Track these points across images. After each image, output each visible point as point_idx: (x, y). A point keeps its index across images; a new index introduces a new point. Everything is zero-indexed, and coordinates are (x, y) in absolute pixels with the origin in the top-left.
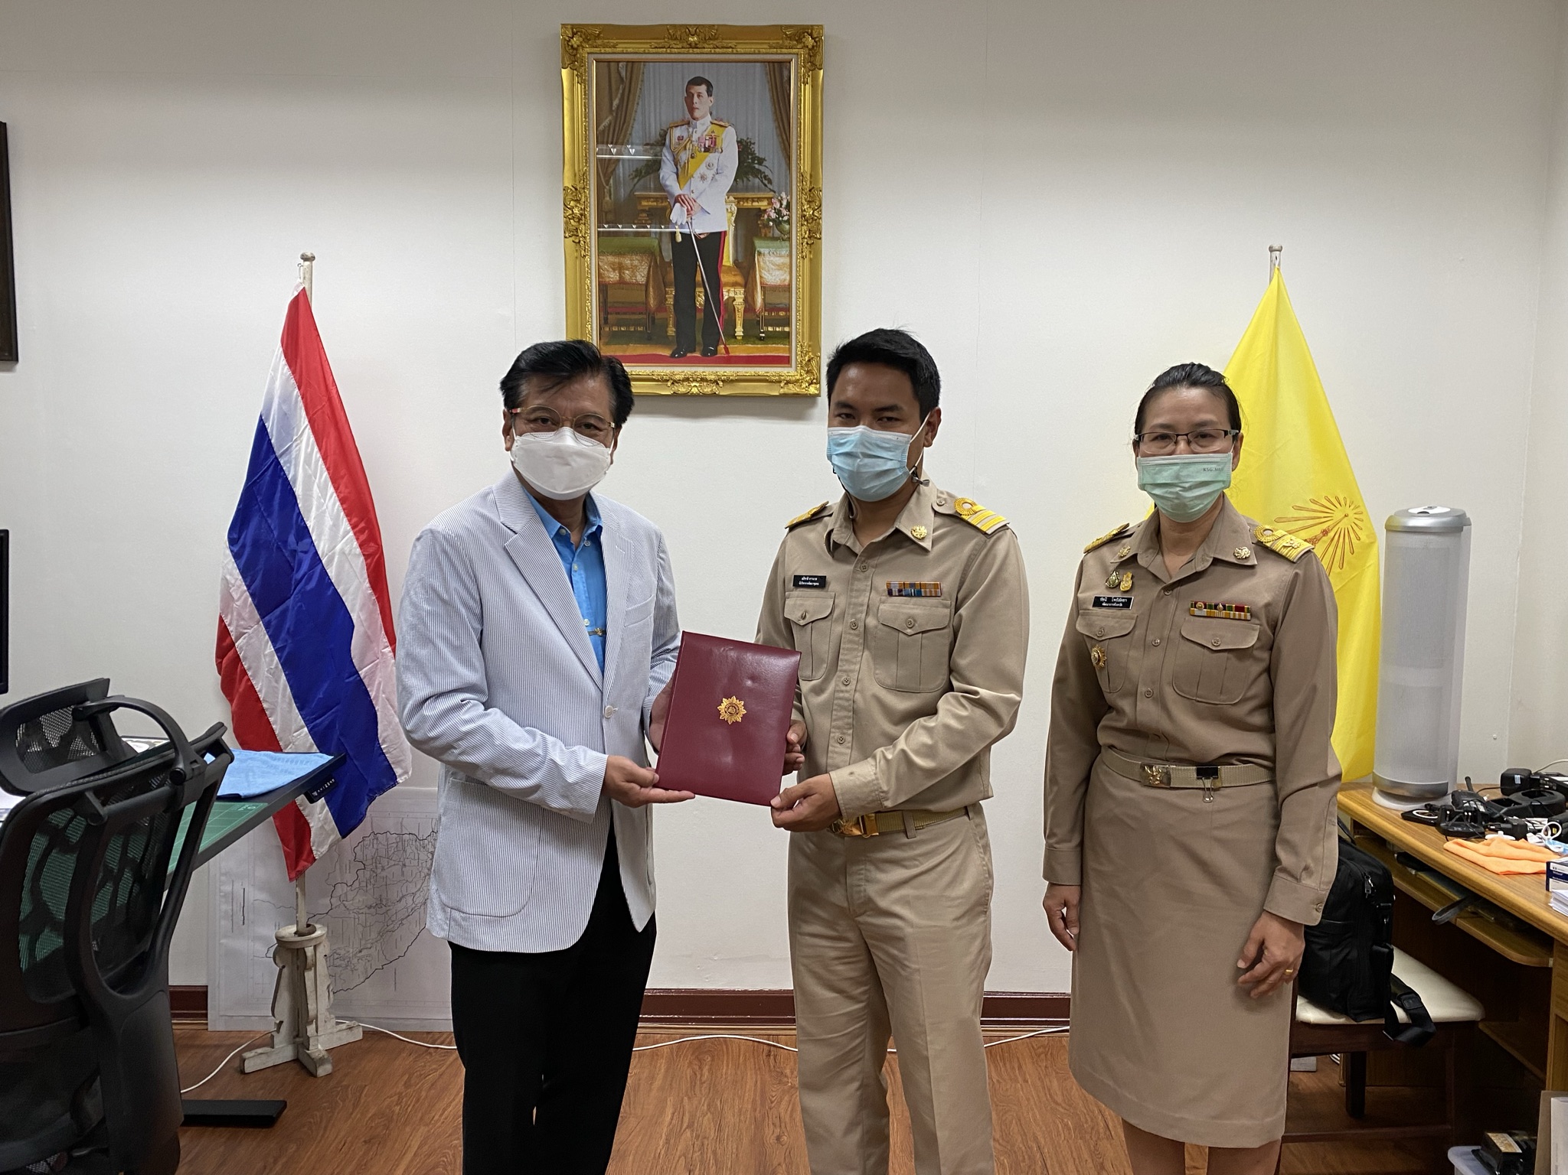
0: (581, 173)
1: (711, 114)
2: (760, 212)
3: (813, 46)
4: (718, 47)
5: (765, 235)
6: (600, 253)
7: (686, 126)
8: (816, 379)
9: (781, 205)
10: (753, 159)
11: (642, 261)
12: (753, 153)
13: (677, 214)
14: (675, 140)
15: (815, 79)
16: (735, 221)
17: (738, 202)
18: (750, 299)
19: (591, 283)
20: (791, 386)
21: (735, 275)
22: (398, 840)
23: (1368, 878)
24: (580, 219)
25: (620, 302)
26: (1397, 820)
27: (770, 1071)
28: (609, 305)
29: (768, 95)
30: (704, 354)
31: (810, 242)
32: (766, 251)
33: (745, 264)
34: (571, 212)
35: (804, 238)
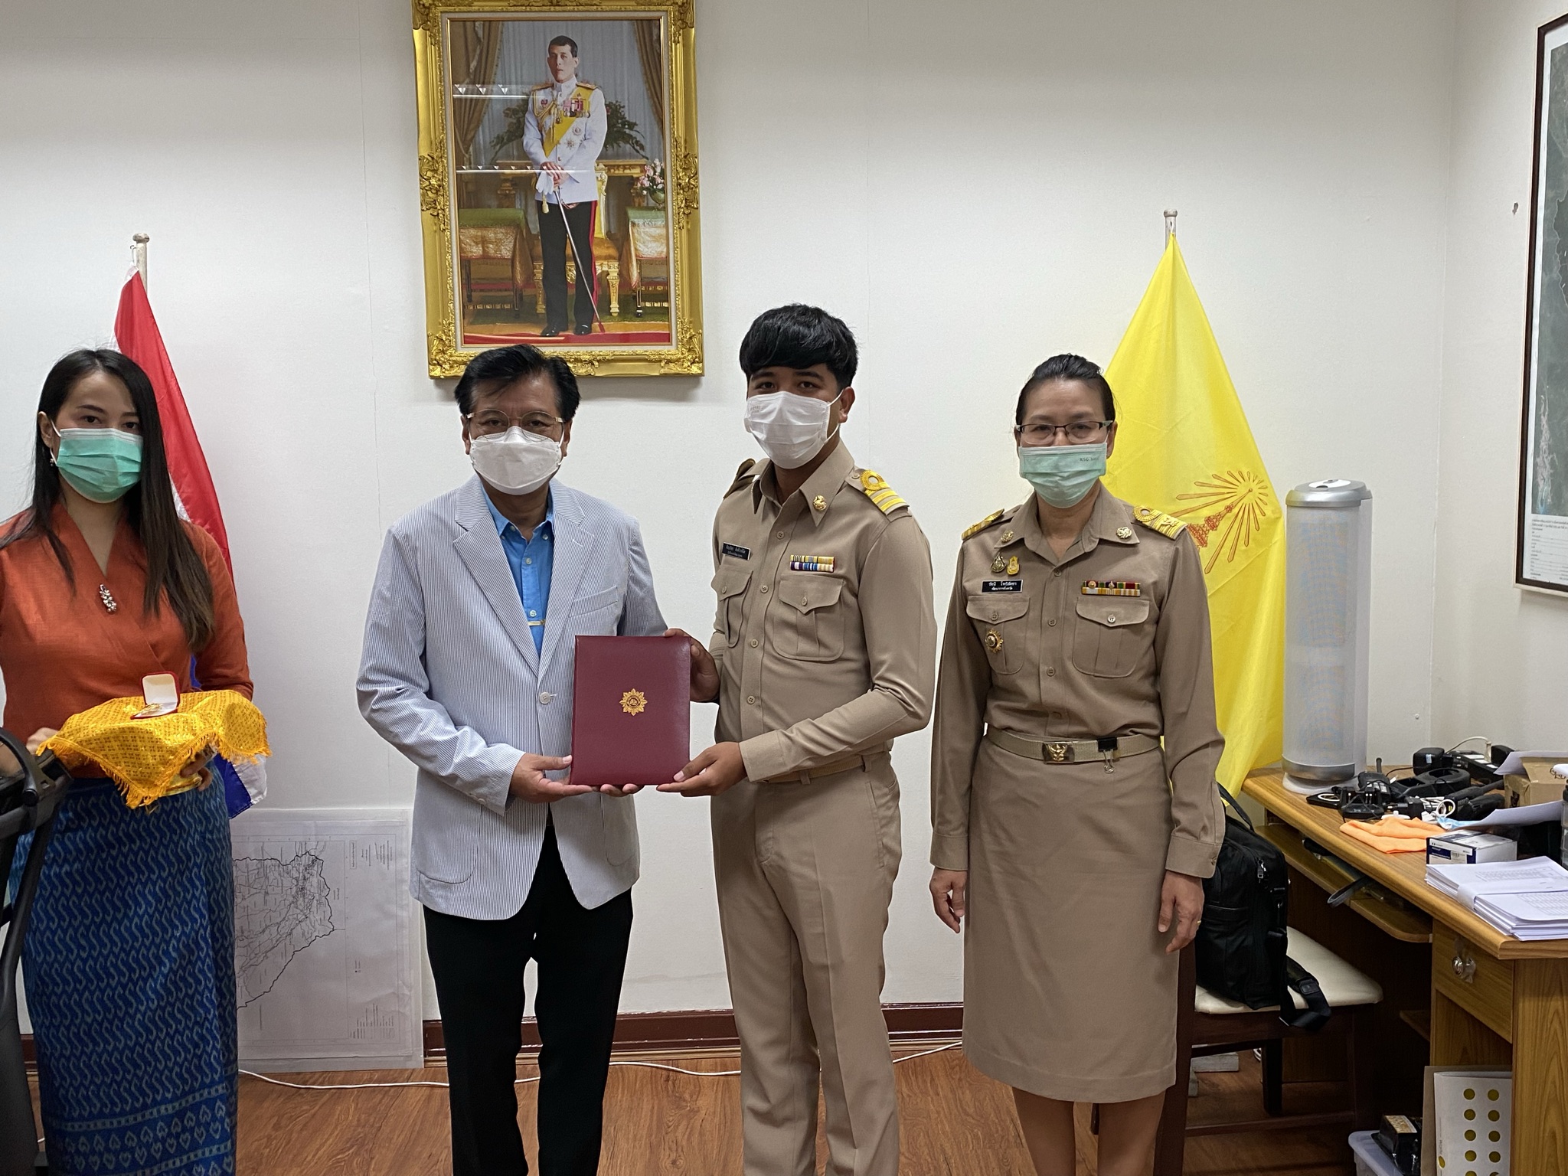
0: (438, 141)
1: (576, 76)
2: (633, 180)
3: (683, 4)
4: (581, 5)
5: (639, 205)
6: (462, 226)
7: (550, 89)
8: (699, 358)
9: (655, 172)
10: (623, 125)
11: (507, 233)
12: (623, 117)
13: (543, 185)
14: (538, 104)
15: (686, 38)
16: (606, 191)
17: (609, 170)
18: (624, 273)
19: (452, 258)
20: (672, 365)
21: (608, 248)
22: (259, 866)
23: (1261, 863)
24: (438, 191)
25: (484, 279)
26: (1302, 805)
27: (668, 1096)
28: (472, 282)
29: (636, 56)
30: (578, 331)
31: (686, 212)
32: (640, 222)
33: (618, 236)
34: (427, 183)
35: (681, 208)
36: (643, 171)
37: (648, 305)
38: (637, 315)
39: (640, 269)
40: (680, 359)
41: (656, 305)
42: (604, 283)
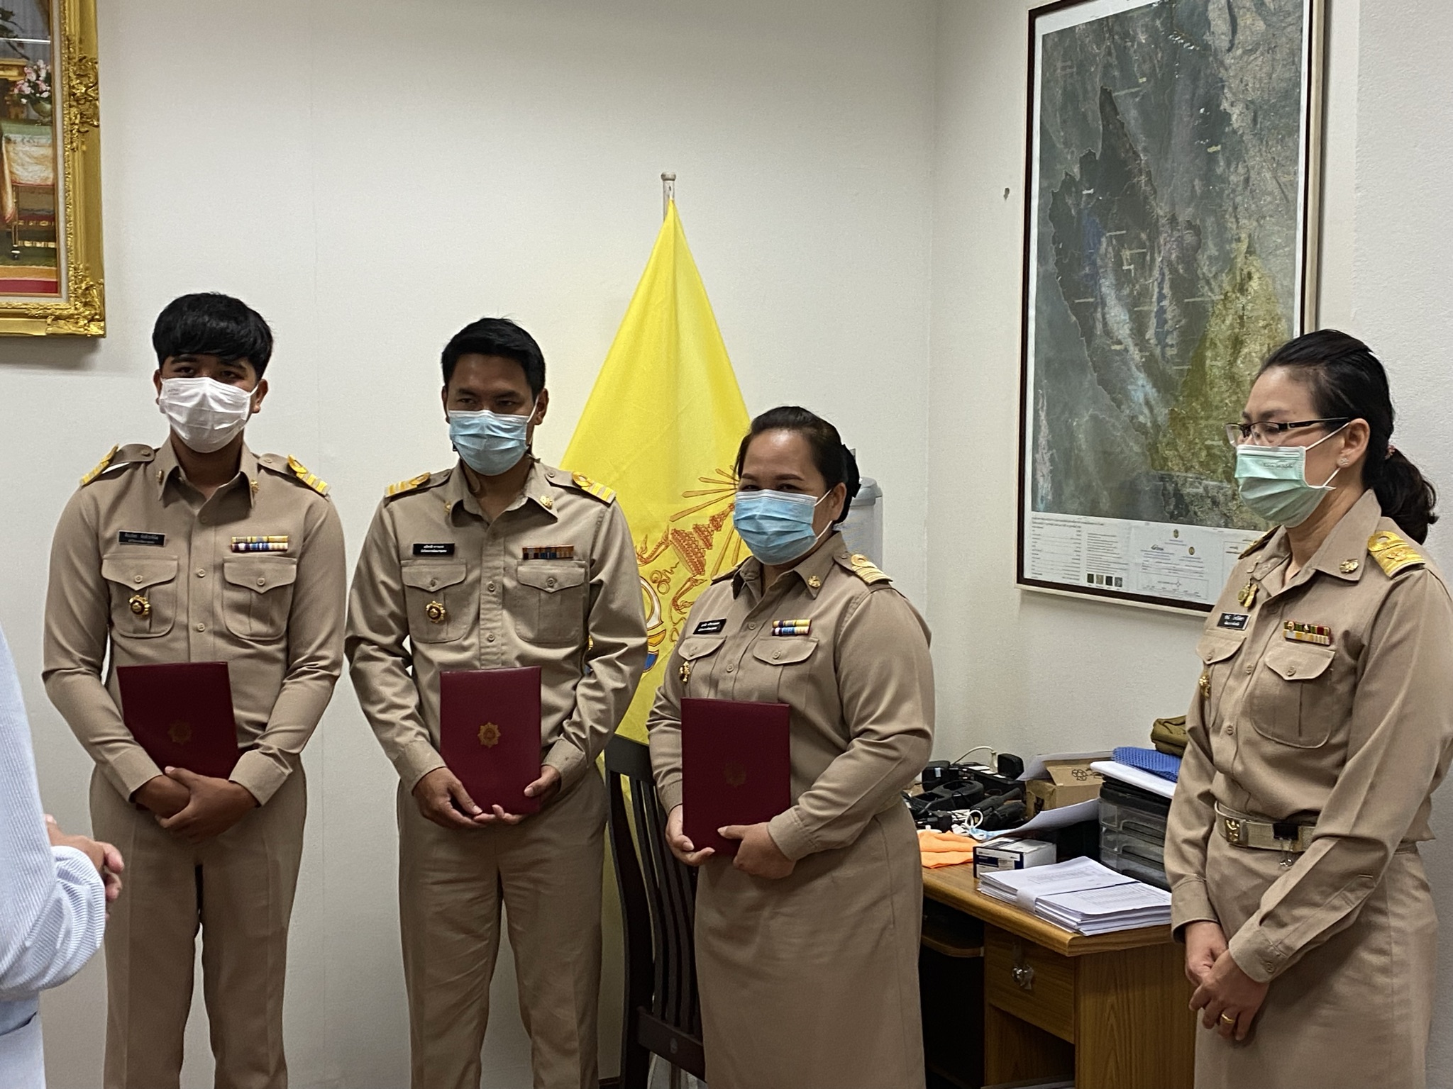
2: (8, 85)
5: (17, 116)
8: (100, 315)
9: (38, 76)
20: (62, 322)
31: (82, 130)
32: (19, 138)
35: (74, 124)
36: (22, 74)
37: (28, 244)
38: (13, 257)
39: (17, 197)
40: (73, 315)
41: (38, 245)
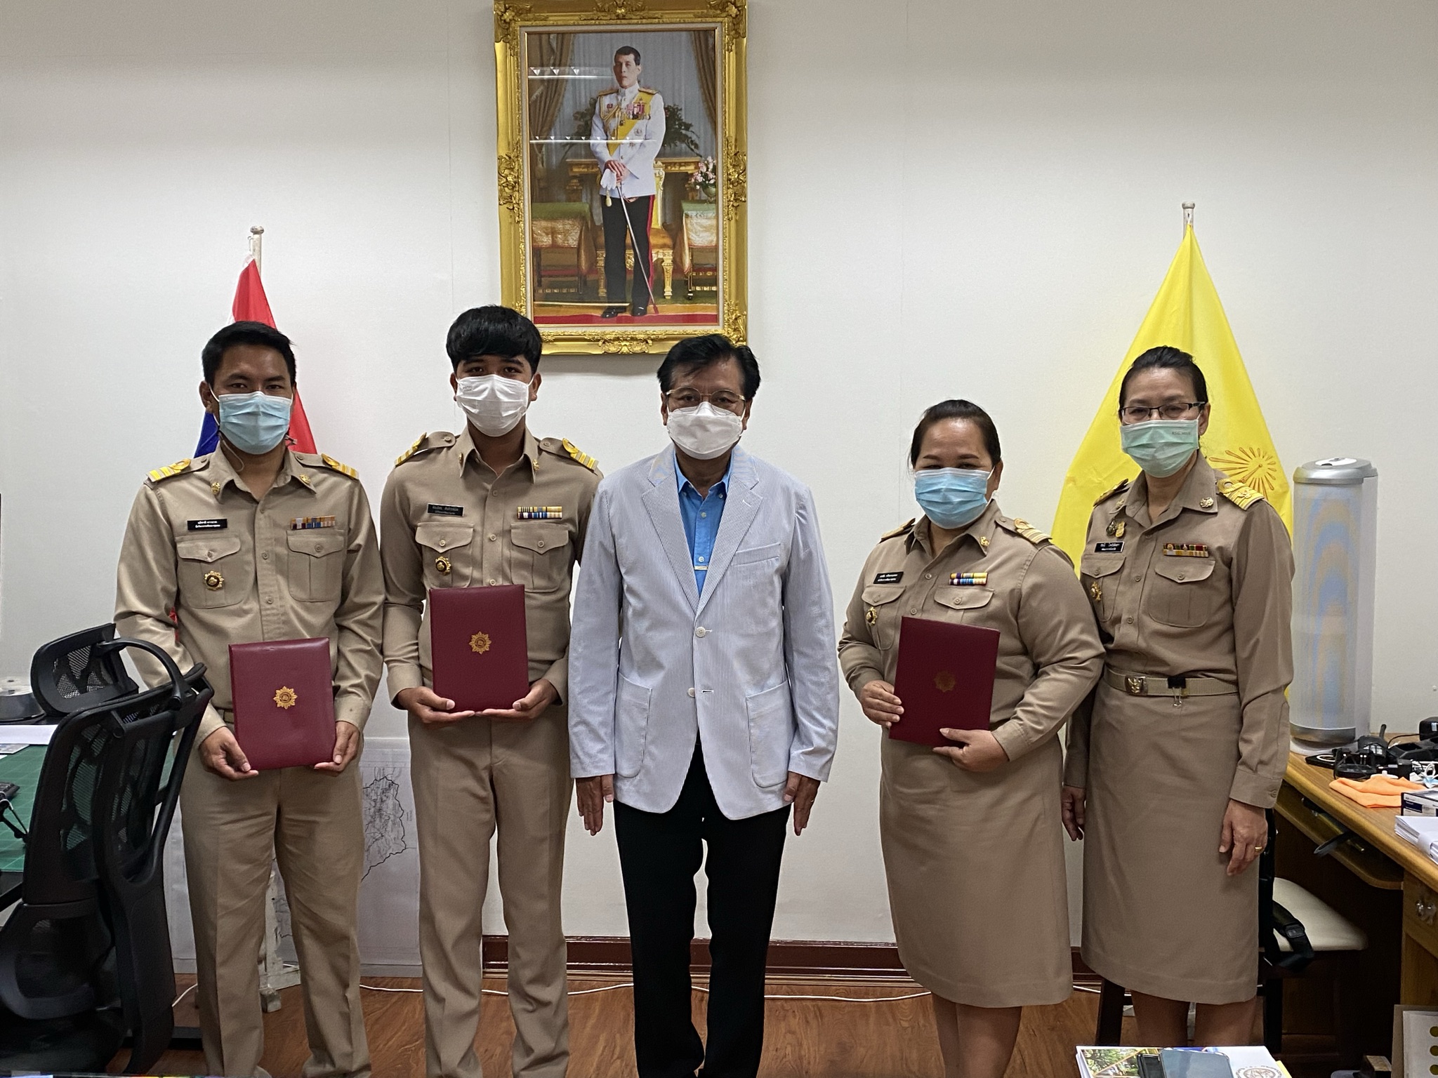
0: (514, 142)
1: (639, 82)
2: (688, 176)
3: (737, 16)
4: (644, 18)
5: (693, 198)
6: (533, 218)
7: (615, 94)
8: (743, 337)
9: (708, 168)
10: (680, 125)
11: (574, 225)
12: (680, 119)
13: (608, 180)
14: (604, 108)
15: (739, 46)
16: (664, 185)
17: (666, 167)
18: (678, 260)
19: (525, 247)
21: (663, 237)
24: (514, 187)
25: (553, 266)
26: (1301, 764)
28: (542, 268)
29: (693, 63)
30: (634, 314)
31: (735, 204)
32: (694, 213)
33: (674, 226)
34: (505, 180)
35: (730, 201)
36: (697, 168)
37: (698, 288)
38: (689, 299)
39: (692, 256)
41: (705, 289)
42: (660, 269)
